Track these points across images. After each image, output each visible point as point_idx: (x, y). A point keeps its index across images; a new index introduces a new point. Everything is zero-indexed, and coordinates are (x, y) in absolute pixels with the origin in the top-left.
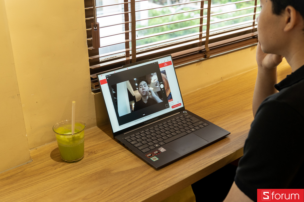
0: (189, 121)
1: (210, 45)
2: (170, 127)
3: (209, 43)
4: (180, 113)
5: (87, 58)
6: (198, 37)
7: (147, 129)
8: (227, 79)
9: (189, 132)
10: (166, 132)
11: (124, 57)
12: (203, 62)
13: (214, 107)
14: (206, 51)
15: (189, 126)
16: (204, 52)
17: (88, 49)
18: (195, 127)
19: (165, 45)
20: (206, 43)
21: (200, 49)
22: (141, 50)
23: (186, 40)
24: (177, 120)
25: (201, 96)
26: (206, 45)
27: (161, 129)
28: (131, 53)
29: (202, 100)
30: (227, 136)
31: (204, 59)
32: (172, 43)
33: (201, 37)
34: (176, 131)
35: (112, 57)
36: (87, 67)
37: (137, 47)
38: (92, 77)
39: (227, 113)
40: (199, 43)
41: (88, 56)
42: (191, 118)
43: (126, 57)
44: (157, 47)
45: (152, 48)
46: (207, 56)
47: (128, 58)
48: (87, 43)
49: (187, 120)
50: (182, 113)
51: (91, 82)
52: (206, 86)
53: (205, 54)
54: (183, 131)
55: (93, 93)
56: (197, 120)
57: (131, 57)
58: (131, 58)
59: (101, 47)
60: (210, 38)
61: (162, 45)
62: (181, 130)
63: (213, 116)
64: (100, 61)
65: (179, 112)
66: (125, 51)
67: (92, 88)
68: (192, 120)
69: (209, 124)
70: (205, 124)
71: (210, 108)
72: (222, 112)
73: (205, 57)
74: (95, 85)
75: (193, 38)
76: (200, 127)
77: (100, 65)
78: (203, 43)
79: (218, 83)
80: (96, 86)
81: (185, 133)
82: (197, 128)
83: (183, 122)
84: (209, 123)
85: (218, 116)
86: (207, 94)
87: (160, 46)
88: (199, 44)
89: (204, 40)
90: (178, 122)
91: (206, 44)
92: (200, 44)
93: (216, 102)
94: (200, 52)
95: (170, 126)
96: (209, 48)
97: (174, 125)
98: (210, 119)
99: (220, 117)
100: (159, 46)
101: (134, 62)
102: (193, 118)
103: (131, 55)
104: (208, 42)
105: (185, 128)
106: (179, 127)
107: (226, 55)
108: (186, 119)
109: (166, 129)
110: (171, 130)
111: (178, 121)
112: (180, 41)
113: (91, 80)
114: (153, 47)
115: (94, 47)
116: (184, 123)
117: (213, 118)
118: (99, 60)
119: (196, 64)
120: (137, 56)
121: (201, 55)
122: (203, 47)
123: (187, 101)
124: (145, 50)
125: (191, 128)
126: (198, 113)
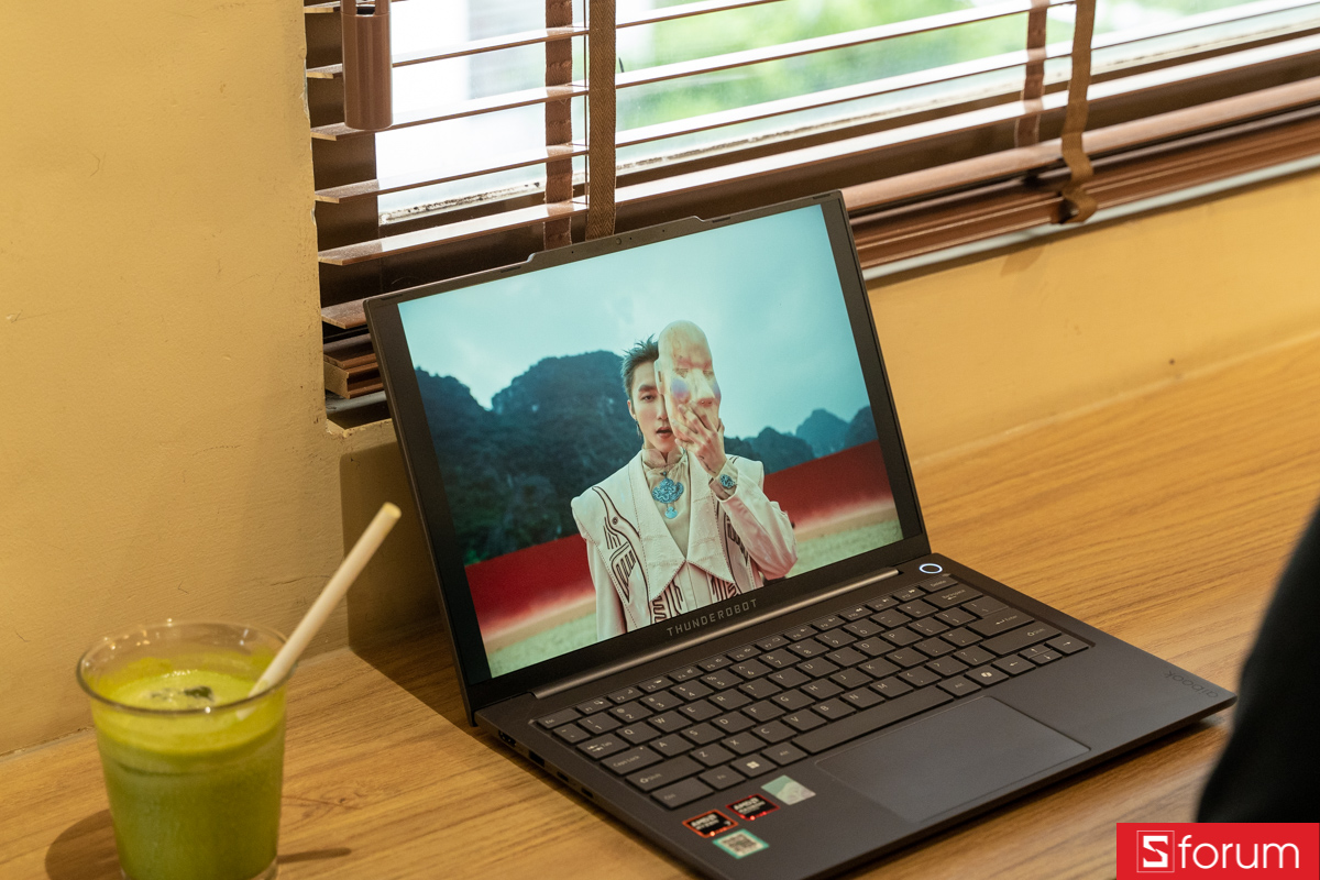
0: (957, 622)
1: (1094, 139)
2: (836, 656)
3: (1090, 127)
4: (900, 573)
5: (304, 195)
6: (1017, 80)
7: (657, 678)
8: (1212, 368)
9: (959, 686)
10: (813, 688)
11: (535, 200)
12: (1048, 249)
13: (1120, 543)
14: (1068, 177)
15: (962, 654)
16: (1058, 186)
17: (314, 140)
18: (999, 656)
19: (796, 131)
20: (1069, 124)
21: (1031, 160)
22: (641, 163)
23: (935, 101)
24: (881, 618)
25: (1034, 475)
26: (1067, 136)
27: (775, 670)
28: (579, 173)
29: (1041, 500)
30: (1210, 719)
31: (1058, 227)
32: (843, 121)
33: (1035, 83)
34: (877, 679)
35: (460, 202)
36: (306, 258)
37: (621, 136)
38: (334, 322)
39: (1211, 581)
40: (1026, 121)
41: (312, 180)
42: (973, 606)
43: (550, 202)
44: (746, 141)
45: (713, 148)
46: (1074, 212)
47: (559, 208)
48: (303, 97)
49: (945, 615)
50: (908, 576)
51: (326, 353)
52: (1069, 415)
53: (1059, 195)
54: (922, 683)
55: (333, 428)
56: (1014, 617)
57: (582, 199)
58: (584, 207)
59: (395, 123)
60: (1095, 92)
61: (778, 134)
62: (908, 675)
63: (1114, 596)
64: (383, 221)
65: (893, 566)
66: (546, 156)
67: (331, 395)
68: (979, 618)
69: (1093, 644)
70: (1067, 644)
71: (1096, 549)
72: (1175, 569)
73: (1063, 213)
74: (347, 374)
75: (986, 91)
76: (1031, 661)
77: (380, 246)
78: (1051, 125)
79: (1148, 398)
80: (354, 380)
81: (931, 696)
82: (1013, 664)
83: (918, 625)
84: (1090, 638)
85: (1150, 598)
86: (1072, 464)
87: (767, 137)
88: (1020, 133)
89: (1056, 101)
90: (888, 629)
91: (1073, 130)
92: (1030, 133)
93: (1132, 512)
94: (1032, 180)
95: (832, 649)
96: (1093, 157)
97: (864, 645)
98: (1097, 616)
99: (1164, 603)
100: (757, 140)
101: (603, 234)
102: (983, 606)
103: (580, 190)
104: (1082, 119)
105: (936, 665)
106: (896, 656)
107: (1204, 209)
108: (941, 609)
109: (808, 666)
110: (843, 677)
111: (889, 623)
112: (899, 110)
113: (325, 342)
114: (723, 146)
115: (349, 125)
116: (926, 637)
117: (1114, 610)
118: (376, 218)
119: (1003, 259)
120: (623, 195)
121: (1036, 201)
122: (1052, 148)
123: (945, 505)
124: (670, 158)
125: (975, 661)
126: (1013, 573)
